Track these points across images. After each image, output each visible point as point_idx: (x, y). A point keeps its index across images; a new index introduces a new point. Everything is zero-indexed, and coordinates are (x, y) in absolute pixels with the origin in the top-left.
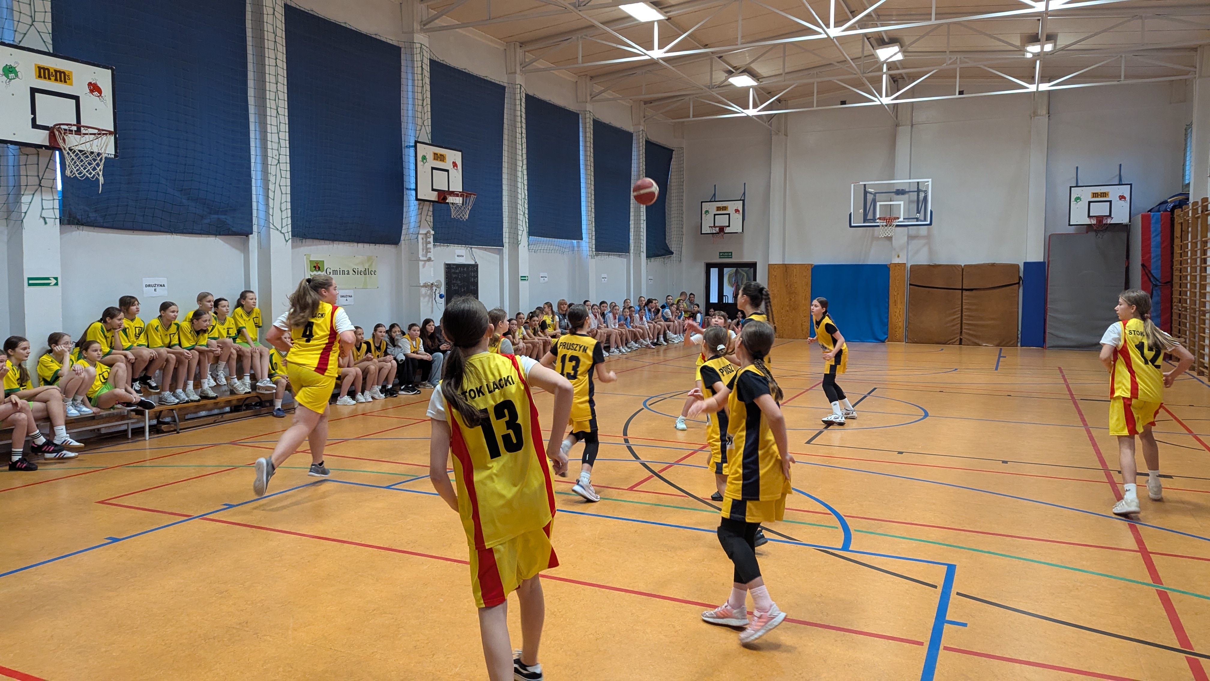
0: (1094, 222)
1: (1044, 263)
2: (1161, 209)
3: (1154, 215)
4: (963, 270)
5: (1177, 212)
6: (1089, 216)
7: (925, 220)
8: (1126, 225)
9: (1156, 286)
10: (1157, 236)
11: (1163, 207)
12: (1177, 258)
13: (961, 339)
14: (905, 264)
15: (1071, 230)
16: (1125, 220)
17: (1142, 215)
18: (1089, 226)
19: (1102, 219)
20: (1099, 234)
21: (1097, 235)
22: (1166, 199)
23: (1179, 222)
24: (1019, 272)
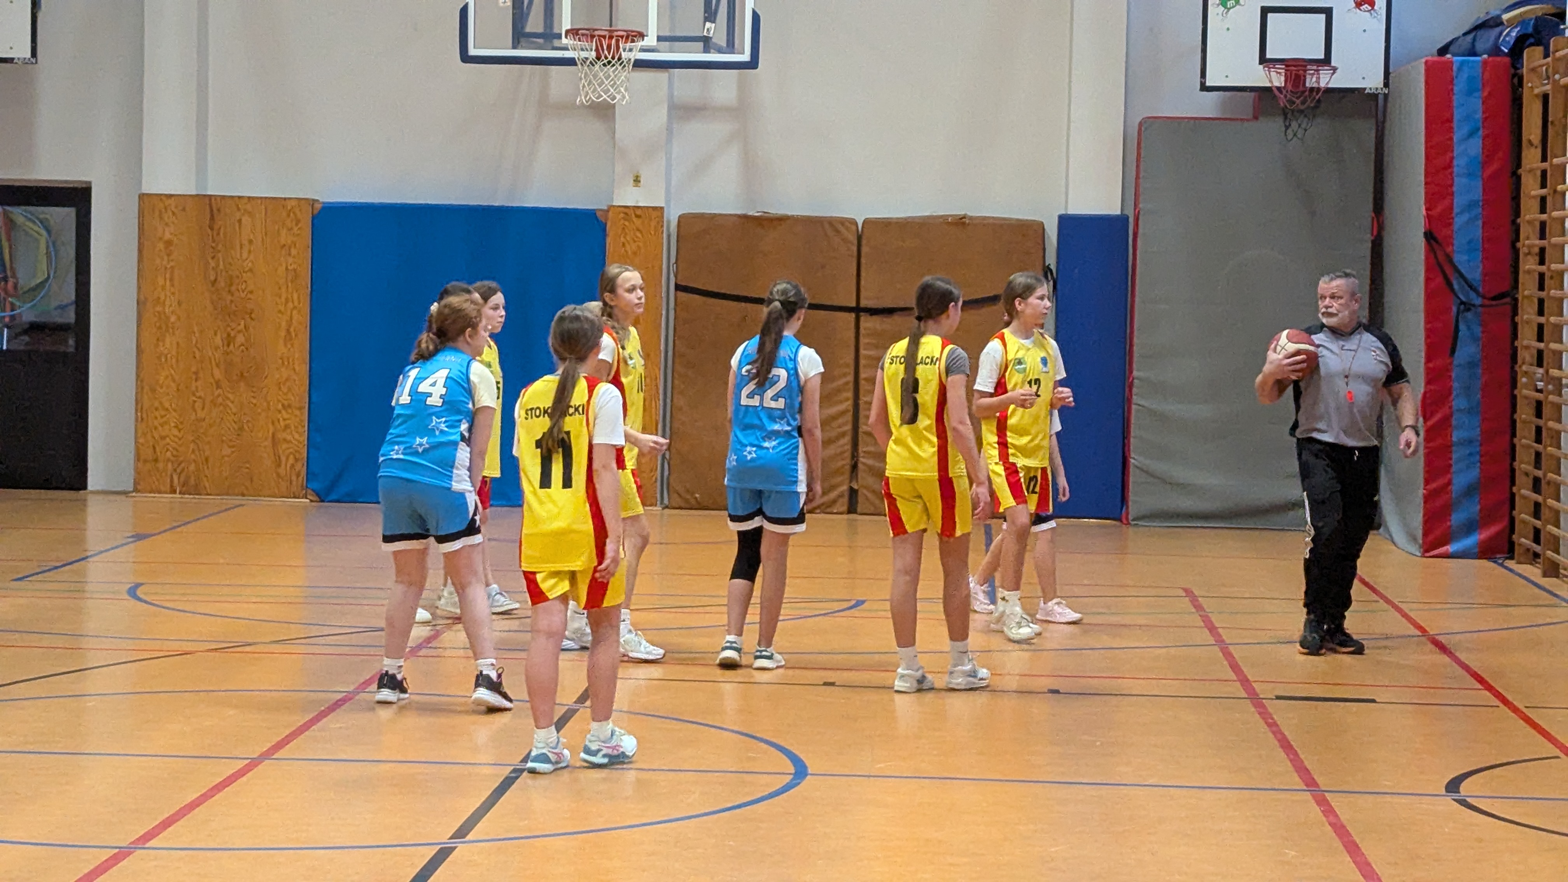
0: (1278, 80)
1: (1122, 220)
2: (1480, 46)
3: (1462, 63)
4: (859, 238)
5: (1532, 57)
6: (1262, 60)
7: (731, 47)
8: (1374, 97)
9: (1467, 306)
10: (1471, 134)
11: (1486, 40)
12: (1530, 214)
13: (853, 493)
14: (662, 208)
15: (1205, 107)
16: (1373, 81)
17: (1426, 62)
18: (1263, 93)
19: (1305, 71)
20: (1294, 125)
21: (1287, 128)
22: (1494, 13)
23: (1536, 91)
24: (1044, 249)
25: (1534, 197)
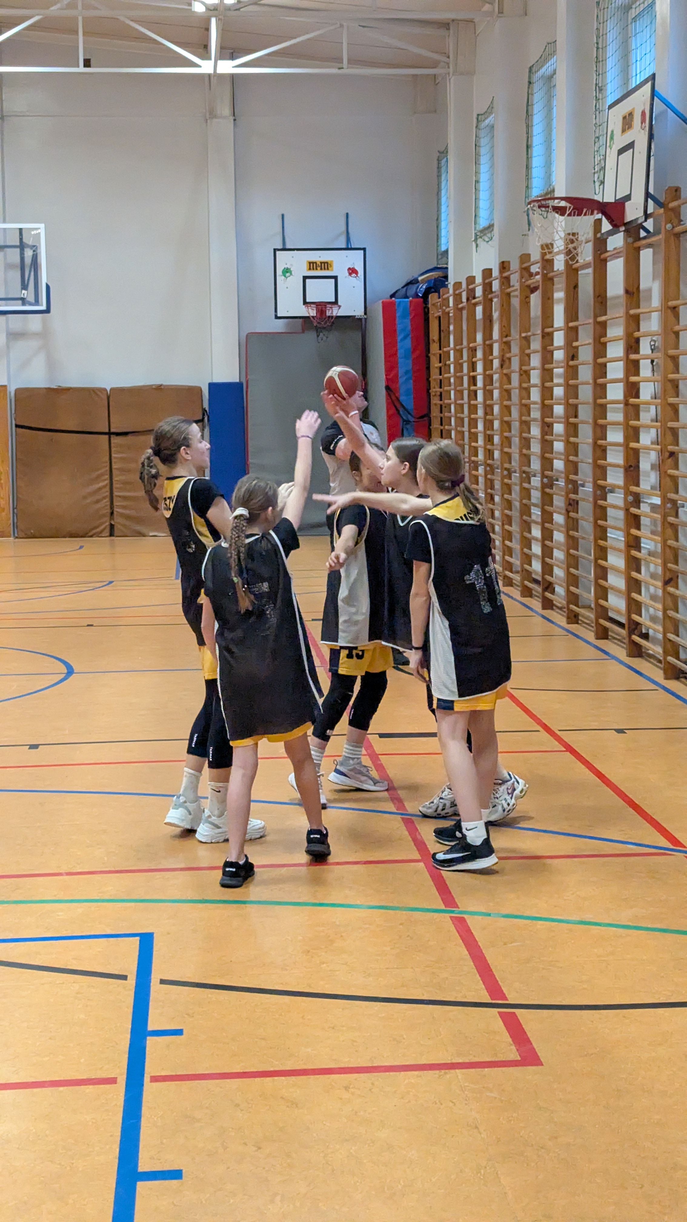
0: (312, 312)
1: (240, 384)
2: (408, 293)
3: (400, 302)
4: (108, 398)
5: (433, 298)
6: (305, 303)
7: (37, 302)
8: (360, 319)
9: (408, 422)
10: (405, 338)
11: (412, 290)
12: (435, 375)
13: (112, 526)
14: (5, 386)
15: (279, 326)
16: (359, 312)
17: (383, 302)
18: (306, 319)
19: (326, 308)
20: (321, 334)
21: (318, 336)
22: (416, 276)
23: (436, 315)
24: (202, 400)
25: (436, 367)
